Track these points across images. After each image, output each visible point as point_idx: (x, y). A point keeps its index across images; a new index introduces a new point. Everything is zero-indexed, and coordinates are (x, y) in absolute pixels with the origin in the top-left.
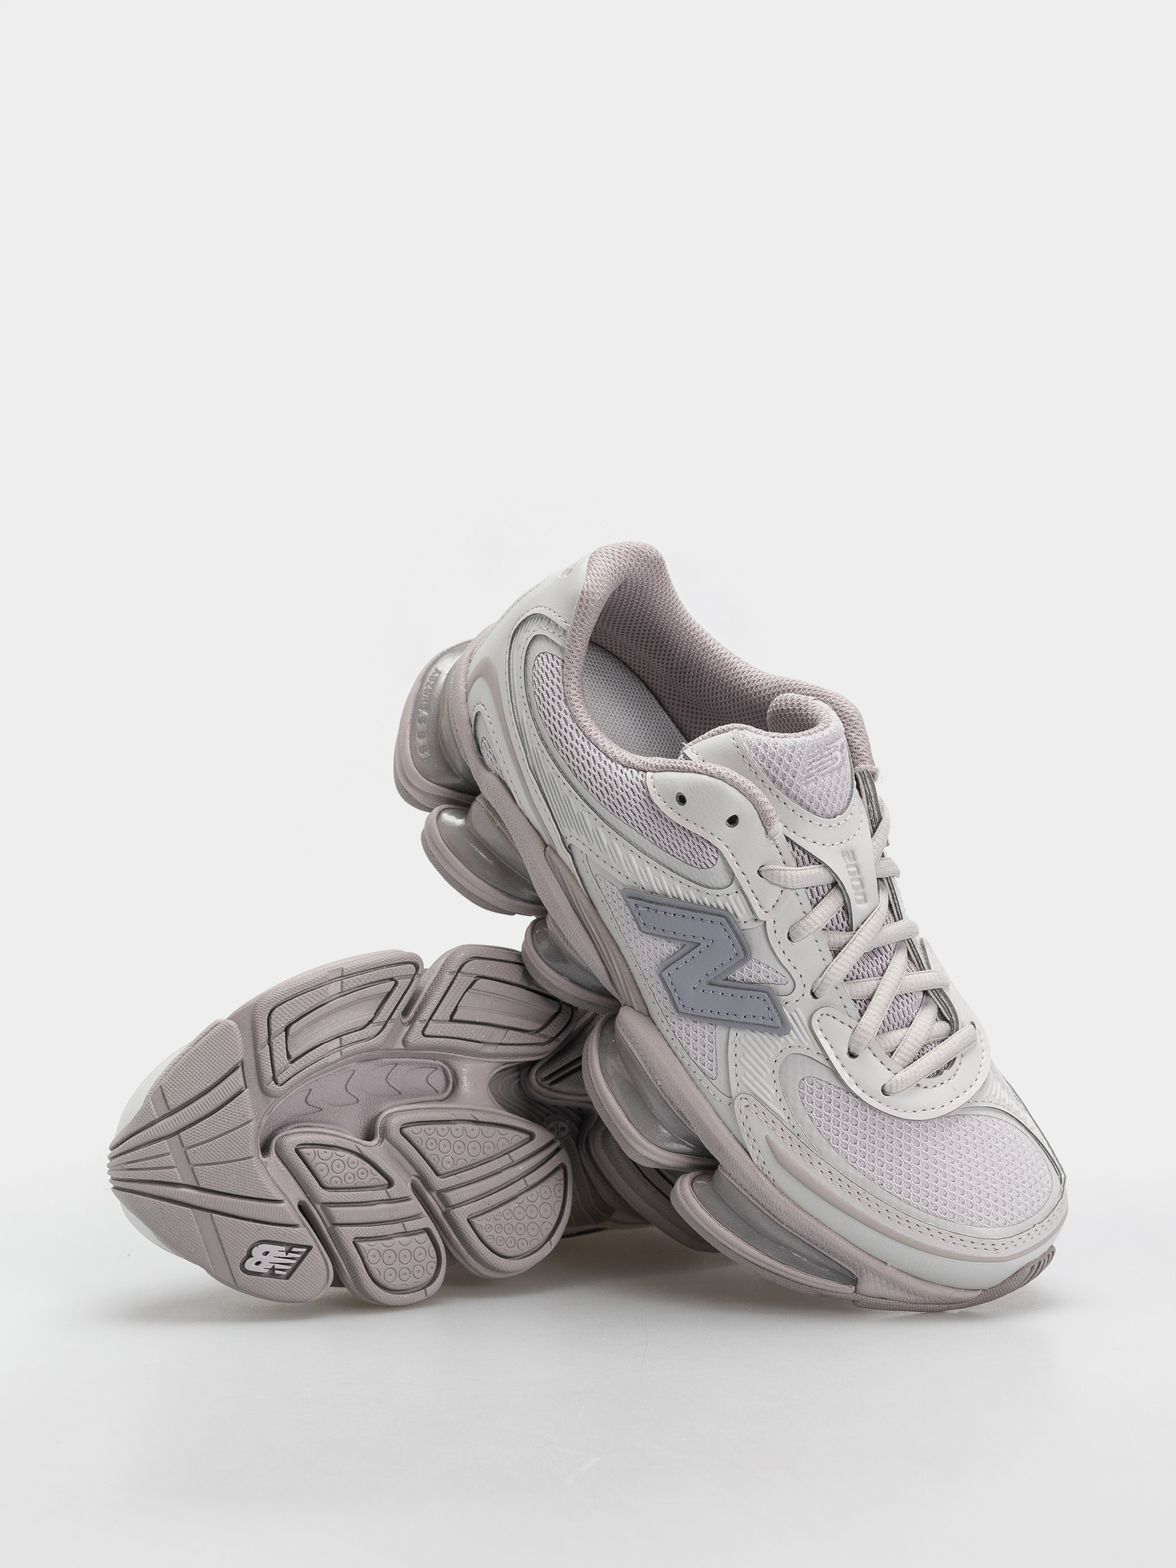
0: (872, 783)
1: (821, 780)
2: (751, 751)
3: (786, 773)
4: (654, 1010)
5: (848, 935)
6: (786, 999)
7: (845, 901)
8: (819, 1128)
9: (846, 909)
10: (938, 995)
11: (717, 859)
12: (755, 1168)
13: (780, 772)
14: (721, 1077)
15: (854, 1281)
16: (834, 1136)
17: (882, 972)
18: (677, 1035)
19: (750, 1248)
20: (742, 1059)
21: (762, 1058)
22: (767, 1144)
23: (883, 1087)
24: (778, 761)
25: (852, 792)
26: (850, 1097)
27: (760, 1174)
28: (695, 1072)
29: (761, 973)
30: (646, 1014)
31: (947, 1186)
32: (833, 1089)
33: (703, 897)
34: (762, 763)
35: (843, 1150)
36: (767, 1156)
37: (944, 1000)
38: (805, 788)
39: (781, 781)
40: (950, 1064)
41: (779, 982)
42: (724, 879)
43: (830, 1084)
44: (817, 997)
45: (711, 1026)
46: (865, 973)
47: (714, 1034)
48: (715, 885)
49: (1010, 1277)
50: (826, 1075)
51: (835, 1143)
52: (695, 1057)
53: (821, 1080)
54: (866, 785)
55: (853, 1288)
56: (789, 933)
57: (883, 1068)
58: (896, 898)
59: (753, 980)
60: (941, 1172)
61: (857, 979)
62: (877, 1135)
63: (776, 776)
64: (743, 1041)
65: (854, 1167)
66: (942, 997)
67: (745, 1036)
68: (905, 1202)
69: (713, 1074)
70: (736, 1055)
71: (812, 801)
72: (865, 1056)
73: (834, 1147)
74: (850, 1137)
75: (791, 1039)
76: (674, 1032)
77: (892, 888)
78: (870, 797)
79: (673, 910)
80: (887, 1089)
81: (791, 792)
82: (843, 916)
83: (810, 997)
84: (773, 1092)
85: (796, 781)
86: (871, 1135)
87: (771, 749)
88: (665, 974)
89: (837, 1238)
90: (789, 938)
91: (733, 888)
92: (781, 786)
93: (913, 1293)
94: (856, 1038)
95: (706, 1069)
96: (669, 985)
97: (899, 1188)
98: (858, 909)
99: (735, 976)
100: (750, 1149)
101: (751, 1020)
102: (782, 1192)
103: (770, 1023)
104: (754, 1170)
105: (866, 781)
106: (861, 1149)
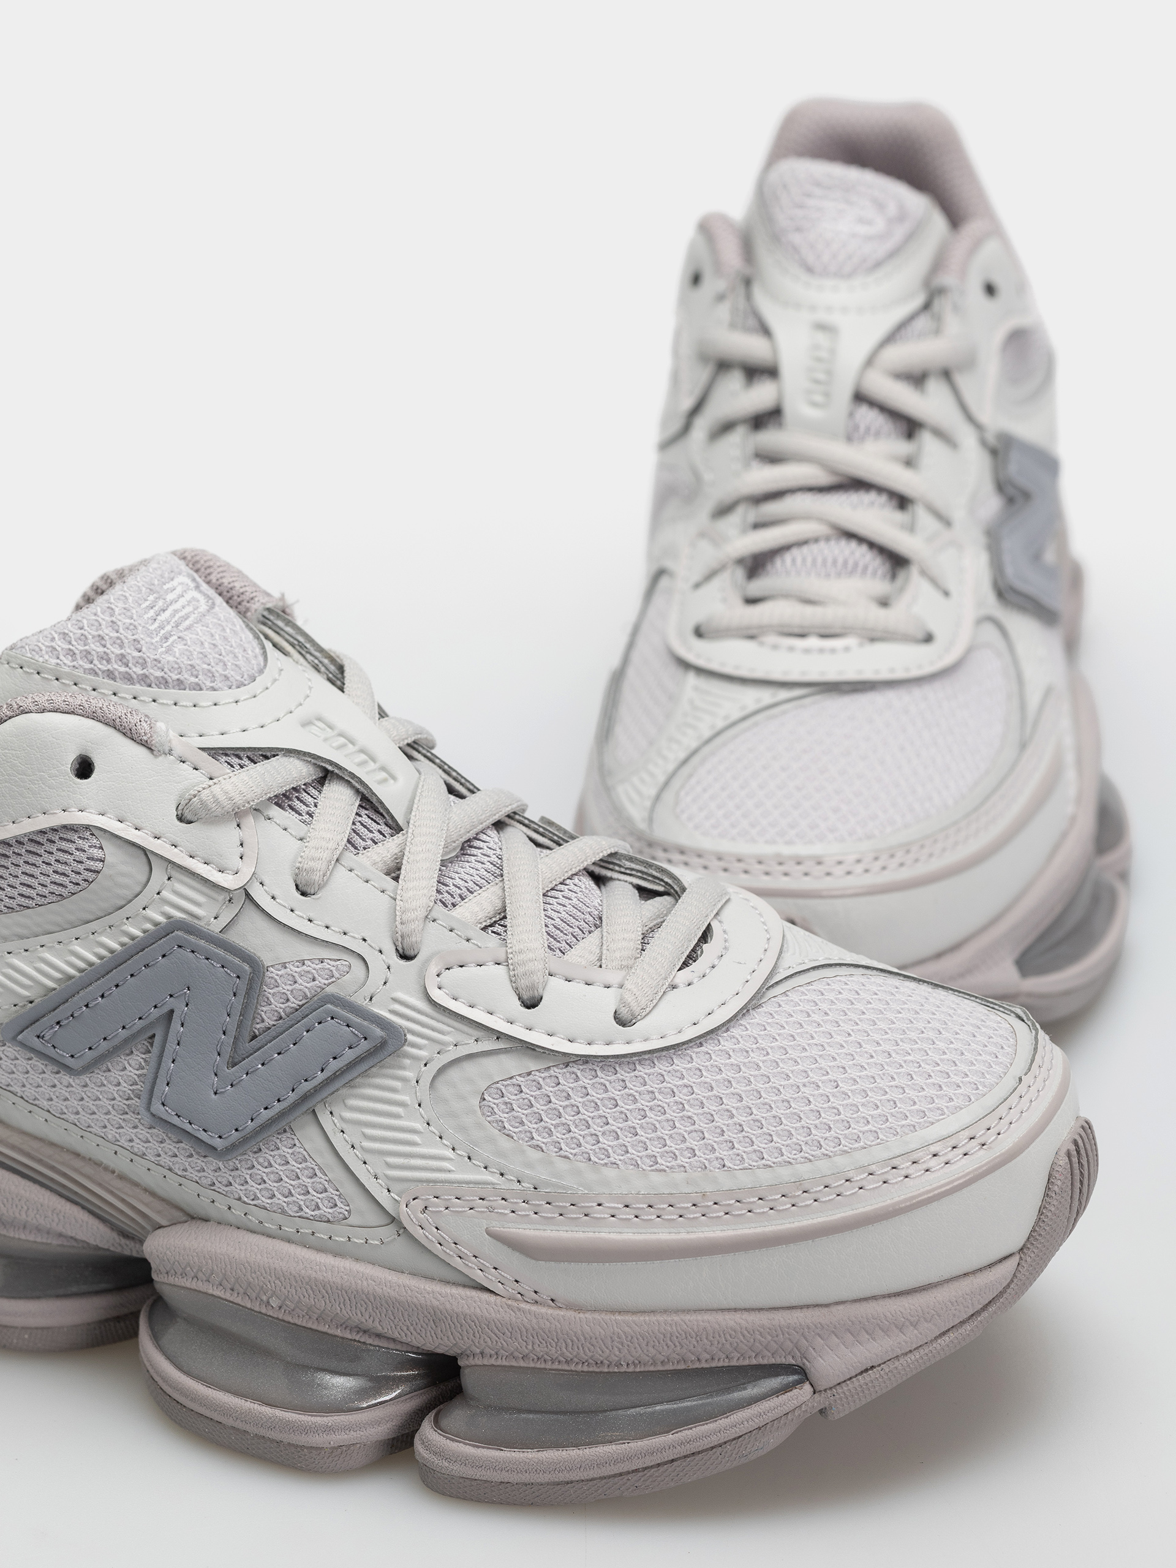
0: (289, 623)
1: (189, 636)
2: (47, 657)
3: (123, 651)
4: (188, 1194)
5: (399, 838)
6: (367, 991)
7: (357, 791)
8: (562, 1153)
9: (368, 802)
10: (620, 866)
11: (101, 848)
12: (510, 1302)
13: (112, 656)
14: (359, 1202)
15: (801, 1374)
16: (593, 1147)
17: (498, 871)
18: (246, 1199)
19: (598, 1449)
20: (367, 1144)
21: (397, 1116)
22: (499, 1244)
23: (615, 1018)
24: (98, 644)
25: (263, 648)
26: (575, 1070)
27: (523, 1305)
28: (313, 1233)
29: (300, 981)
30: (184, 1218)
31: (831, 1097)
32: (537, 1076)
33: (125, 928)
34: (75, 663)
35: (622, 1158)
36: (514, 1263)
37: (633, 866)
38: (171, 658)
39: (123, 669)
40: (706, 936)
41: (336, 974)
42: (134, 869)
43: (529, 1074)
44: (412, 953)
45: (284, 1136)
46: (471, 884)
47: (298, 1144)
48: (129, 894)
49: (1046, 1195)
50: (512, 1065)
51: (603, 1157)
52: (296, 1209)
53: (511, 1078)
54: (282, 632)
55: (807, 1387)
56: (297, 886)
57: (597, 990)
58: (450, 767)
59: (294, 1003)
60: (804, 1085)
61: (463, 899)
62: (661, 1098)
63: (109, 667)
64: (348, 1115)
65: (660, 1171)
66: (628, 864)
67: (346, 1106)
68: (780, 1164)
69: (342, 1208)
70: (353, 1146)
71: (195, 673)
72: (554, 991)
73: (606, 1164)
74: (618, 1131)
75: (418, 1048)
76: (239, 1199)
77: (432, 757)
78: (302, 646)
79: (95, 988)
80: (624, 1013)
81: (152, 678)
82: (372, 819)
83: (402, 962)
84: (449, 1153)
85: (149, 655)
86: (652, 1103)
87: (74, 634)
88: (156, 1107)
89: (720, 1317)
90: (304, 894)
91: (159, 876)
92: (129, 679)
93: (907, 1323)
94: (520, 970)
95: (326, 1210)
96: (176, 1121)
97: (755, 1151)
98: (389, 794)
99: (263, 1021)
100: (479, 1277)
101: (334, 1066)
102: (579, 1309)
103: (364, 1046)
104: (509, 1306)
105: (279, 627)
106: (649, 1136)
